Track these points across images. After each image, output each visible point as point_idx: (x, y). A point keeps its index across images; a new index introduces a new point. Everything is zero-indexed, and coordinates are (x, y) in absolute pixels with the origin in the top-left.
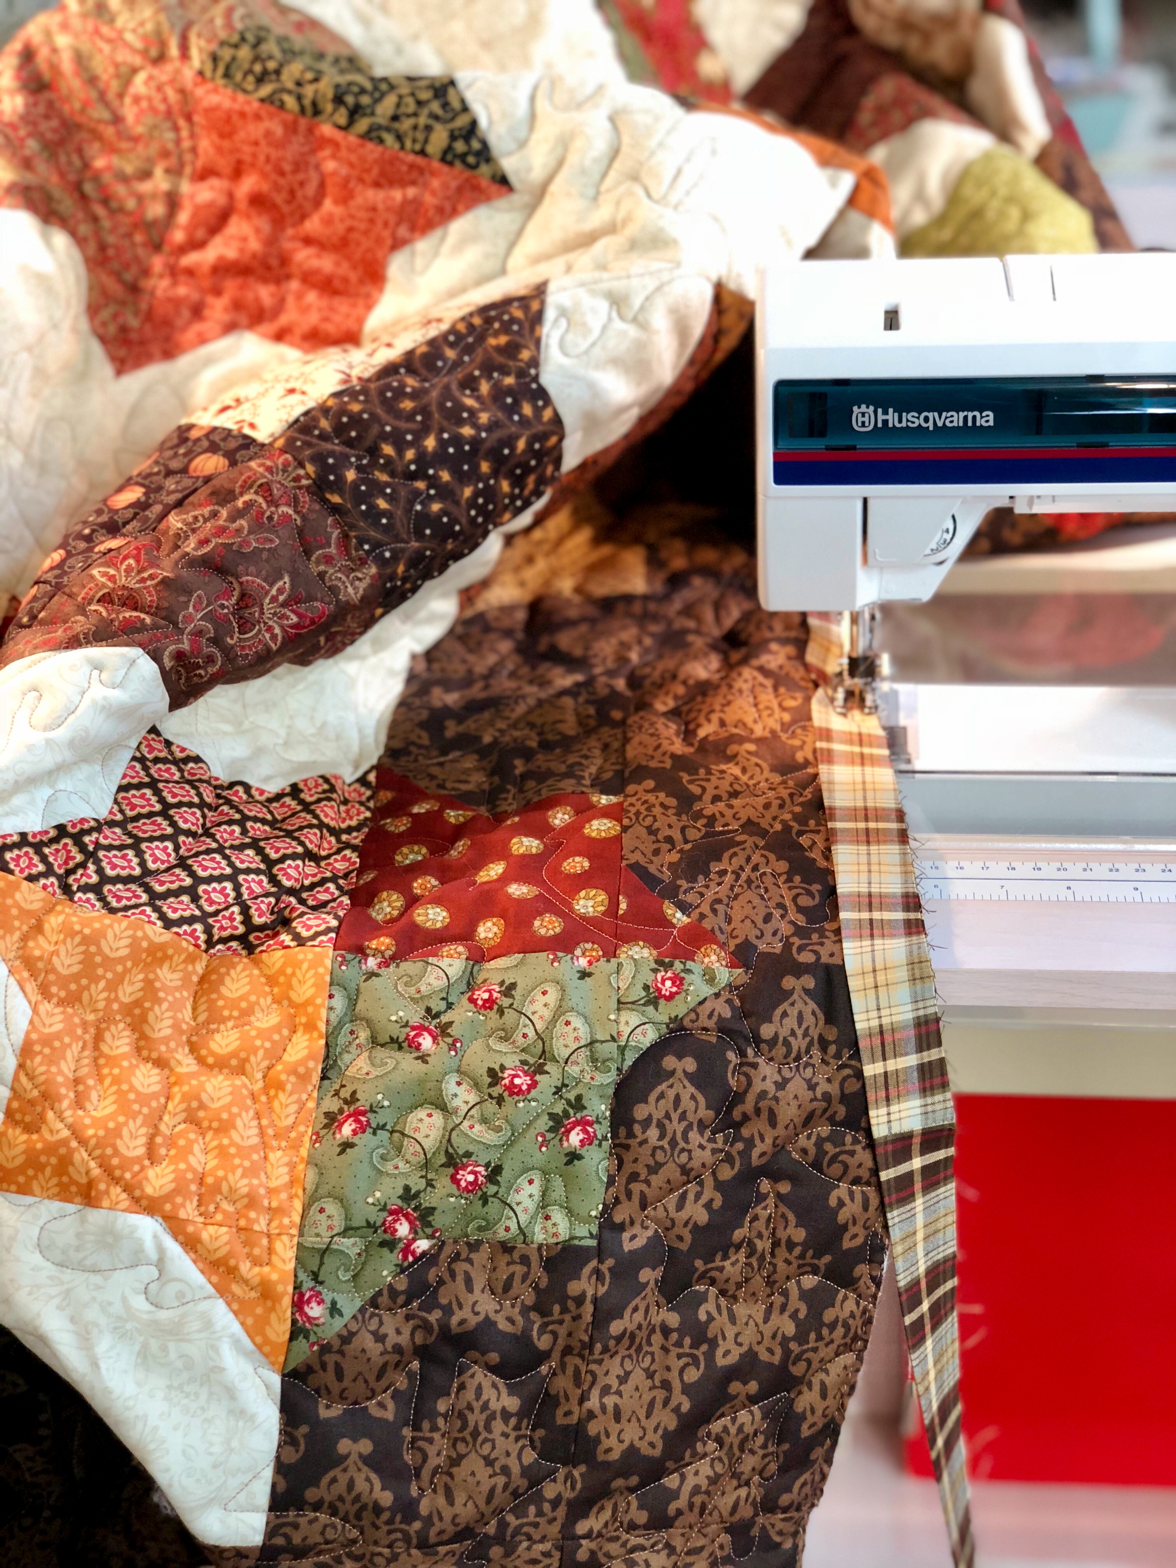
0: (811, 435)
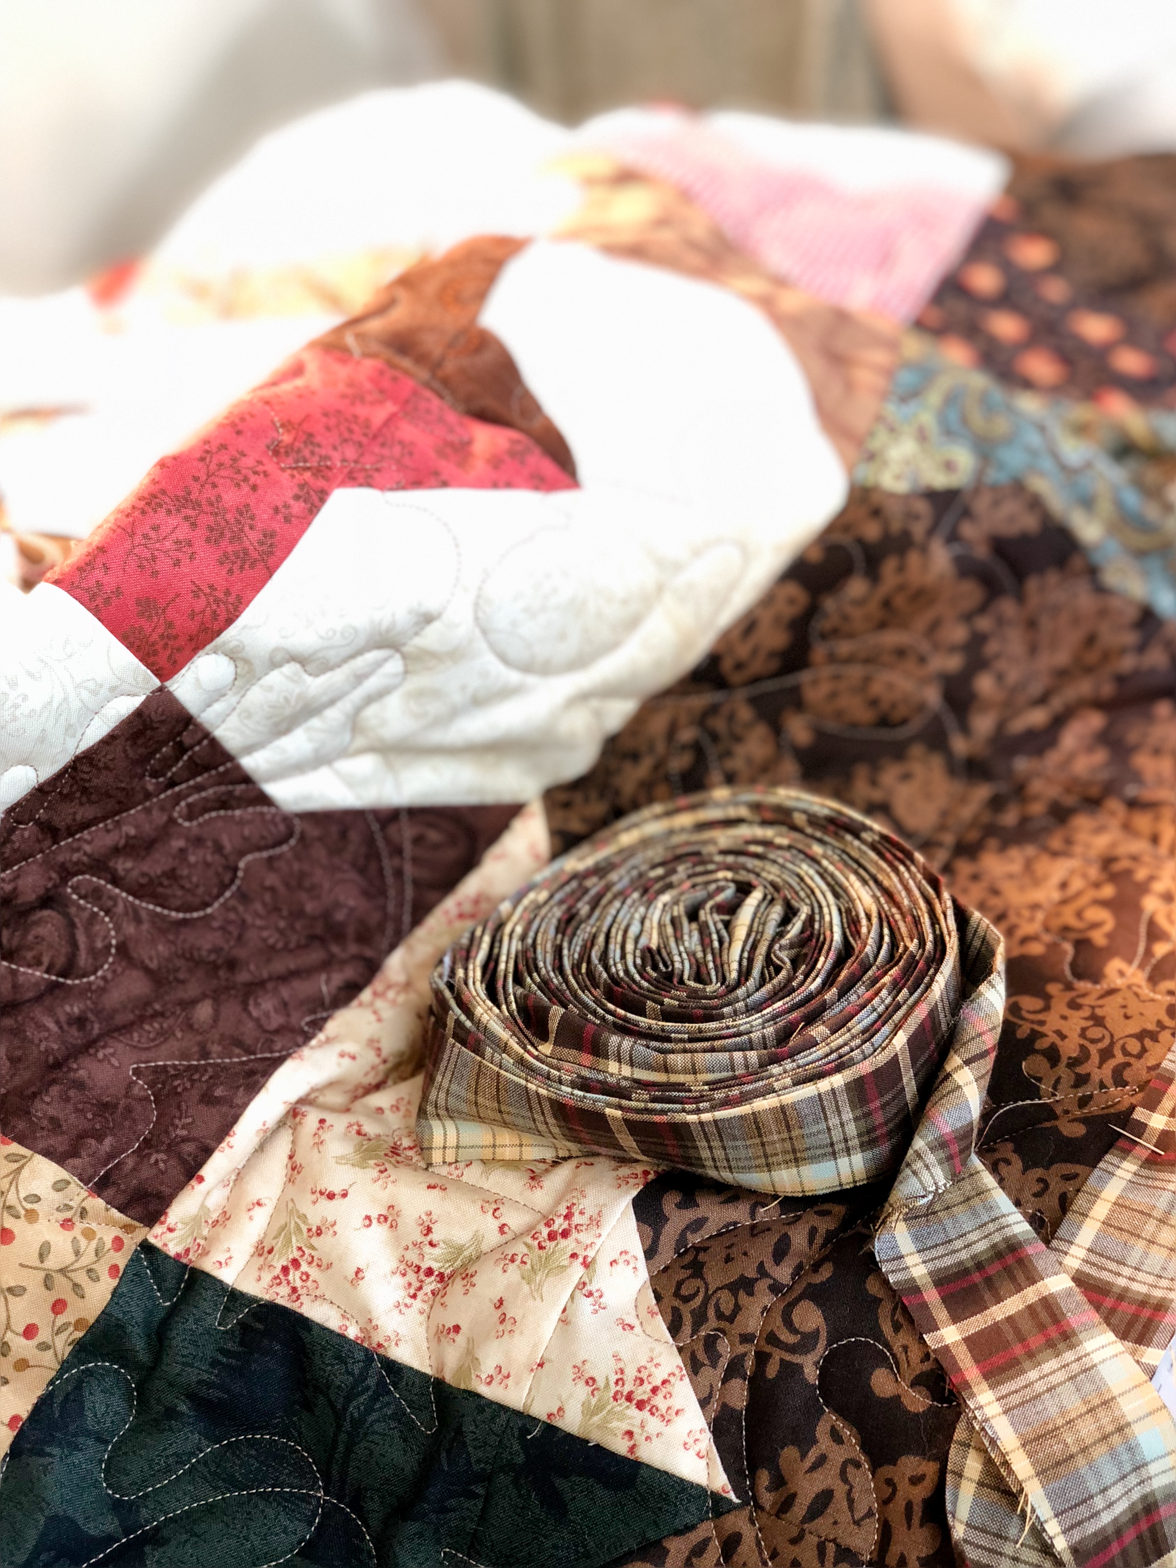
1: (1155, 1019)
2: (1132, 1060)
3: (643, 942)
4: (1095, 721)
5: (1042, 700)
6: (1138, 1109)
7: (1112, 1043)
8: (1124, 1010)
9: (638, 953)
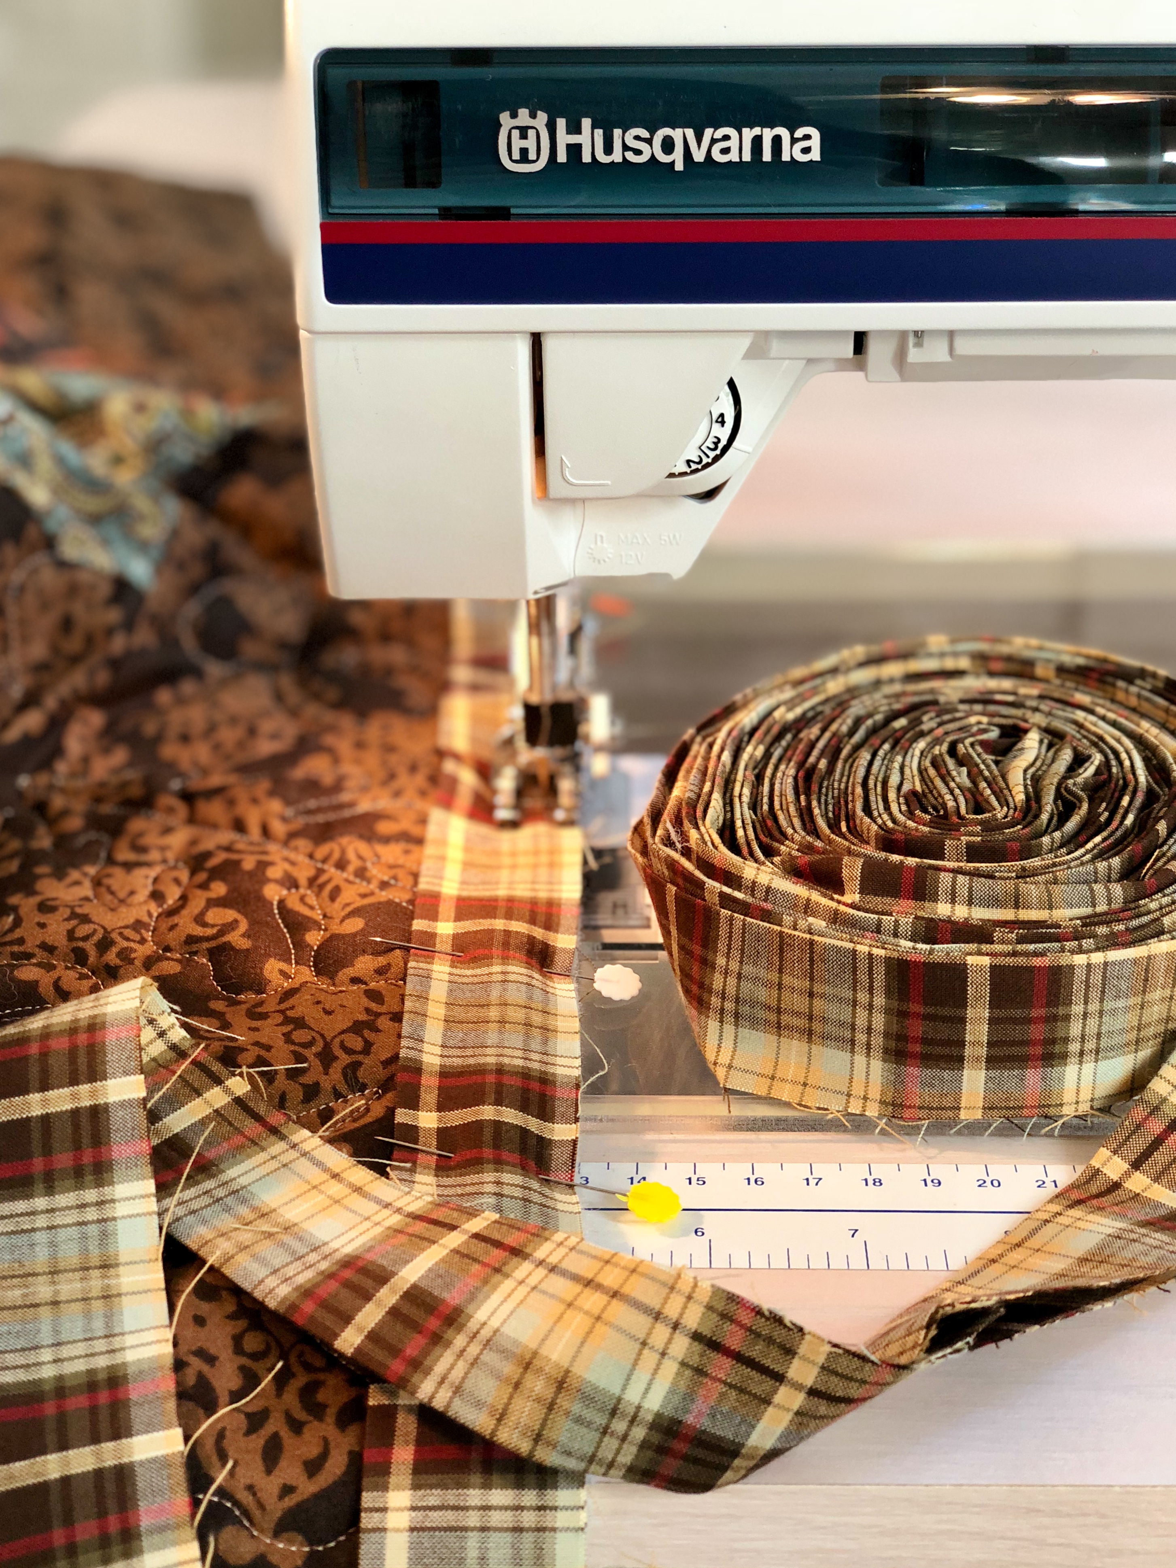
0: (410, 182)
1: (362, 1009)
2: (360, 1058)
3: (906, 787)
4: (96, 719)
5: (30, 701)
6: (399, 1111)
7: (327, 1045)
8: (320, 1006)
9: (902, 800)
